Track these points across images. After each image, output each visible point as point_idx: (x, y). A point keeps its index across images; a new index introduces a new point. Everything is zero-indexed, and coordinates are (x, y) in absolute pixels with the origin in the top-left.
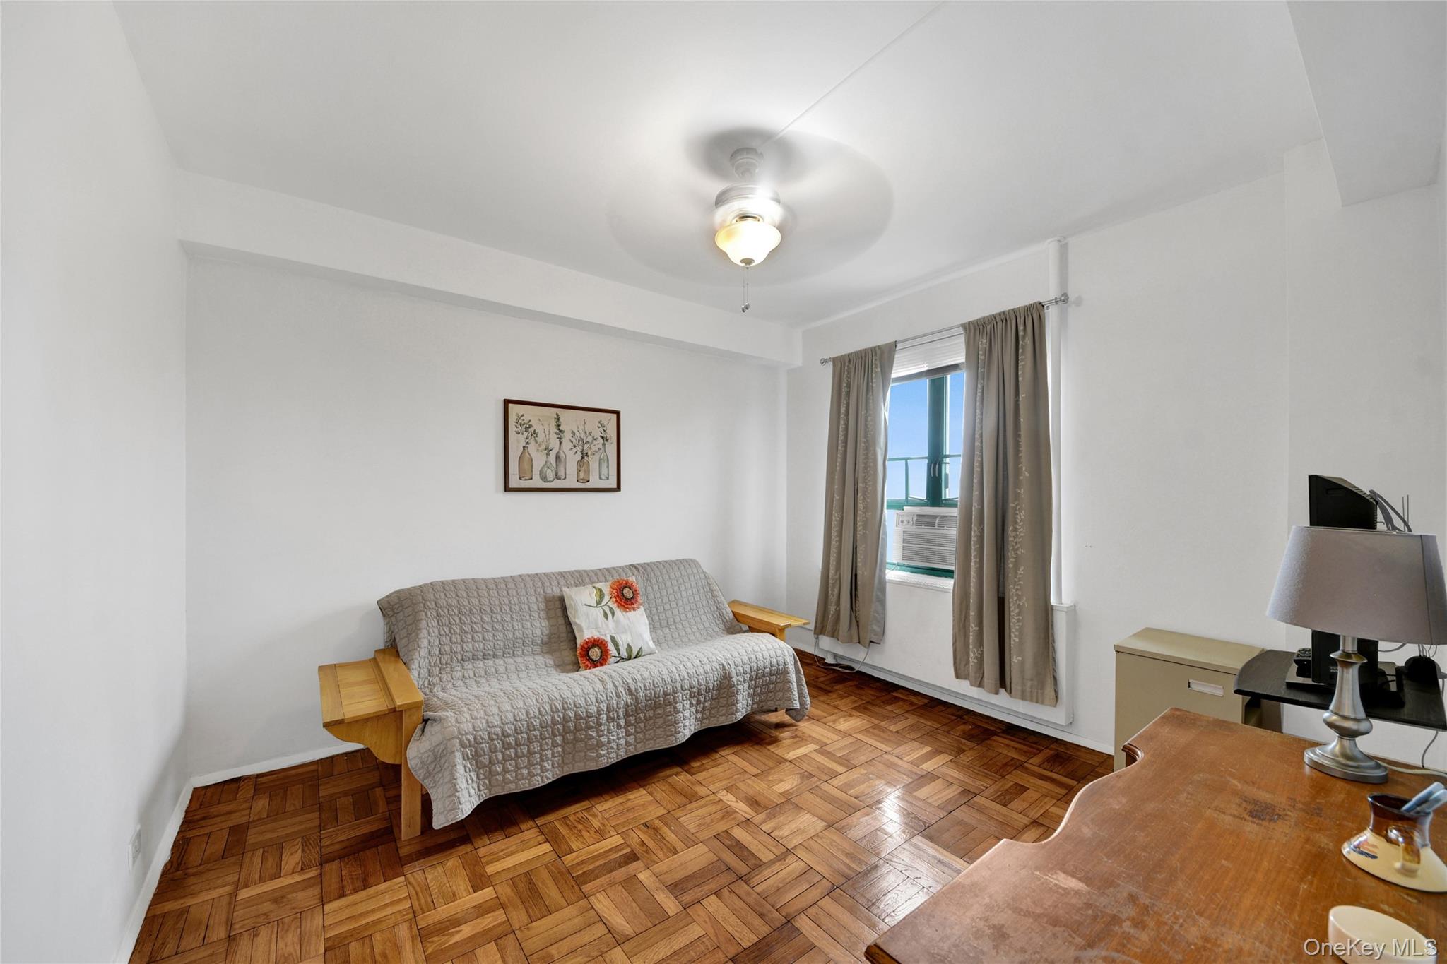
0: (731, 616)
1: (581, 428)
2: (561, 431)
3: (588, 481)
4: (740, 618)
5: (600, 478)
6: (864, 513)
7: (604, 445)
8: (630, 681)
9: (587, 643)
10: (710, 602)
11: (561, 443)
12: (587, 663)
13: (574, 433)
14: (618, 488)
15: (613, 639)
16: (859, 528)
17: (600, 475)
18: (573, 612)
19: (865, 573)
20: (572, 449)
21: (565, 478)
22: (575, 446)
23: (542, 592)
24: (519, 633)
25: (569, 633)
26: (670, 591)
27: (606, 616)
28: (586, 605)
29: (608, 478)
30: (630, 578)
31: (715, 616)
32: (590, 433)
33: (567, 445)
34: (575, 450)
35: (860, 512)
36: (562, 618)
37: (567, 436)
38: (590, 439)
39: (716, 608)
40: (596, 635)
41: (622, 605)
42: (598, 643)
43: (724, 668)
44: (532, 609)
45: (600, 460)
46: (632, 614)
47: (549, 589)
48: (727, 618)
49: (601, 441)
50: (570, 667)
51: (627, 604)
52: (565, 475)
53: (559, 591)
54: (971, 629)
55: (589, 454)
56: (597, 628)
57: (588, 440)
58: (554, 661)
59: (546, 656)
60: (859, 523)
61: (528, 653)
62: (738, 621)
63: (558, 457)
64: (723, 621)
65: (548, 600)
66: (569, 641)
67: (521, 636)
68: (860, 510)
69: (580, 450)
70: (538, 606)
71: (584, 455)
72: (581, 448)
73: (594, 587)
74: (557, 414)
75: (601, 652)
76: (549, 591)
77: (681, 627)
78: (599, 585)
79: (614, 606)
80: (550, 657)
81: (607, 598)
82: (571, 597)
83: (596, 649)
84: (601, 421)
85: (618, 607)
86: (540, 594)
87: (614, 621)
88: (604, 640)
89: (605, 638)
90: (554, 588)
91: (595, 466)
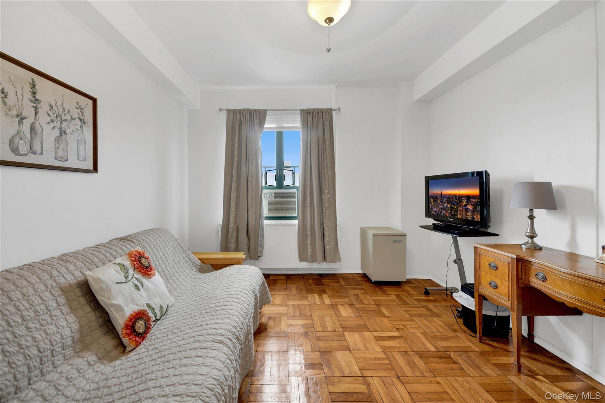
0: (199, 262)
1: (59, 103)
2: (36, 100)
3: (67, 160)
4: (205, 261)
5: (78, 159)
6: (252, 192)
7: (81, 126)
9: (130, 319)
10: (183, 255)
11: (36, 114)
12: (136, 339)
13: (51, 107)
14: (95, 169)
15: (148, 305)
16: (250, 200)
17: (78, 155)
18: (106, 295)
19: (253, 223)
20: (49, 123)
21: (42, 154)
22: (52, 121)
23: (54, 284)
24: (45, 343)
25: (99, 318)
26: (161, 254)
27: (137, 287)
28: (117, 283)
29: (85, 160)
30: (136, 249)
31: (190, 264)
32: (69, 112)
33: (43, 119)
34: (52, 125)
35: (250, 192)
36: (88, 306)
37: (44, 108)
38: (68, 117)
39: (188, 259)
40: (136, 309)
41: (145, 273)
42: (140, 315)
43: (254, 292)
44: (51, 308)
45: (78, 140)
46: (153, 279)
47: (61, 278)
48: (197, 263)
49: (78, 122)
51: (148, 271)
53: (73, 278)
54: (309, 239)
55: (68, 131)
56: (133, 301)
57: (66, 118)
58: (97, 355)
59: (83, 354)
60: (250, 198)
61: (59, 363)
62: (204, 264)
63: (32, 129)
64: (195, 266)
65: (65, 291)
66: (100, 327)
67: (48, 347)
68: (250, 191)
69: (58, 127)
70: (57, 301)
71: (62, 133)
72: (59, 124)
73: (116, 264)
74: (33, 80)
75: (145, 323)
76: (62, 280)
77: (175, 279)
78: (118, 261)
79: (139, 276)
80: (90, 353)
81: (131, 271)
82: (99, 280)
83: (140, 322)
84: (78, 103)
85: (143, 275)
86: (53, 287)
87: (144, 290)
88: (144, 310)
89: (144, 308)
90: (66, 276)
91: (73, 147)
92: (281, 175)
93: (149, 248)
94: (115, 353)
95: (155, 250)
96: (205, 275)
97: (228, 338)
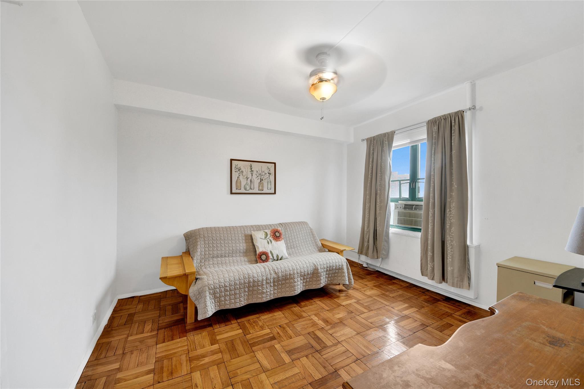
0: (321, 245)
1: (260, 169)
2: (252, 171)
3: (263, 190)
6: (380, 203)
7: (269, 176)
8: (276, 268)
9: (260, 253)
10: (312, 239)
11: (252, 175)
12: (261, 261)
13: (257, 172)
14: (275, 193)
15: (271, 252)
16: (378, 210)
17: (268, 188)
18: (256, 241)
19: (380, 229)
20: (256, 178)
21: (254, 189)
22: (258, 177)
23: (244, 233)
25: (253, 248)
26: (295, 234)
27: (268, 243)
28: (260, 238)
29: (271, 189)
31: (314, 245)
32: (264, 172)
33: (254, 176)
34: (257, 178)
35: (378, 203)
36: (250, 243)
37: (255, 173)
38: (264, 174)
39: (314, 242)
40: (264, 250)
41: (275, 239)
42: (265, 253)
43: (315, 266)
44: (240, 239)
45: (268, 182)
46: (279, 242)
48: (319, 246)
49: (268, 174)
51: (277, 238)
52: (254, 187)
53: (250, 232)
54: (429, 255)
55: (263, 179)
56: (264, 247)
58: (248, 260)
59: (245, 257)
61: (238, 256)
62: (324, 247)
63: (251, 181)
64: (317, 247)
65: (246, 236)
66: (254, 252)
67: (235, 249)
70: (242, 238)
71: (261, 180)
72: (260, 177)
73: (264, 231)
74: (251, 164)
75: (266, 257)
76: (246, 232)
77: (299, 248)
78: (266, 231)
79: (272, 239)
81: (269, 236)
82: (255, 235)
83: (264, 256)
84: (267, 167)
85: (273, 239)
86: (243, 233)
87: (271, 245)
88: (267, 252)
89: (268, 252)
90: (248, 232)
91: (265, 184)
92: (414, 187)
93: (289, 230)
94: (254, 262)
95: (292, 232)
96: (320, 253)
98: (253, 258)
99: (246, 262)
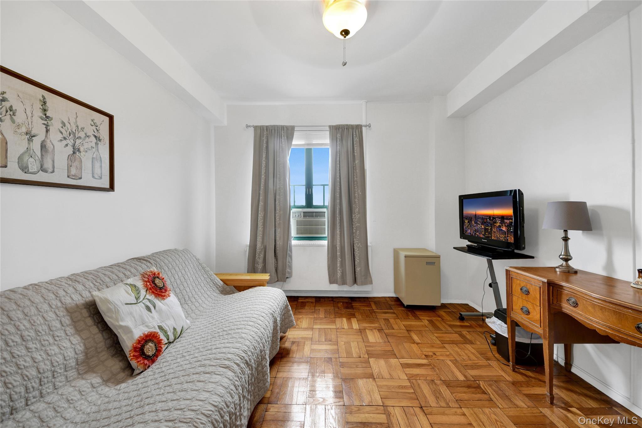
0: (222, 283)
1: (72, 121)
2: (47, 117)
3: (81, 178)
4: (228, 282)
5: (93, 177)
7: (97, 144)
9: (139, 342)
10: (205, 276)
11: (47, 131)
12: (146, 362)
13: (64, 124)
14: (112, 187)
15: (160, 328)
16: (277, 220)
17: (93, 173)
18: (114, 316)
19: (281, 243)
20: (61, 140)
21: (53, 172)
22: (65, 138)
23: (59, 304)
24: (45, 364)
25: (106, 340)
26: (180, 274)
27: (148, 309)
28: (126, 304)
29: (101, 178)
30: (152, 269)
31: (211, 285)
32: (83, 129)
33: (55, 137)
34: (65, 142)
36: (95, 327)
37: (55, 126)
38: (82, 135)
39: (210, 280)
40: (146, 331)
41: (159, 295)
42: (151, 338)
44: (54, 329)
45: (93, 158)
46: (168, 300)
47: (68, 298)
48: (220, 285)
49: (93, 139)
50: (122, 375)
51: (162, 292)
52: (53, 168)
53: (80, 298)
54: (338, 260)
55: (82, 149)
56: (143, 323)
57: (79, 135)
58: (102, 378)
59: (87, 376)
60: (277, 217)
61: (60, 384)
62: (227, 285)
63: (43, 146)
64: (217, 288)
65: (71, 311)
66: (108, 348)
67: (49, 368)
69: (71, 144)
70: (61, 322)
71: (76, 150)
72: (73, 142)
73: (127, 284)
74: (44, 98)
75: (155, 345)
76: (68, 301)
77: (194, 300)
78: (130, 281)
79: (152, 297)
80: (94, 375)
81: (143, 292)
82: (107, 301)
83: (150, 344)
84: (92, 121)
85: (156, 297)
86: (57, 307)
87: (157, 312)
88: (155, 332)
89: (155, 331)
90: (73, 296)
91: (87, 164)
92: (310, 194)
93: (166, 269)
95: (173, 271)
96: (226, 296)
97: (235, 363)
98: (115, 365)
99: (99, 389)
